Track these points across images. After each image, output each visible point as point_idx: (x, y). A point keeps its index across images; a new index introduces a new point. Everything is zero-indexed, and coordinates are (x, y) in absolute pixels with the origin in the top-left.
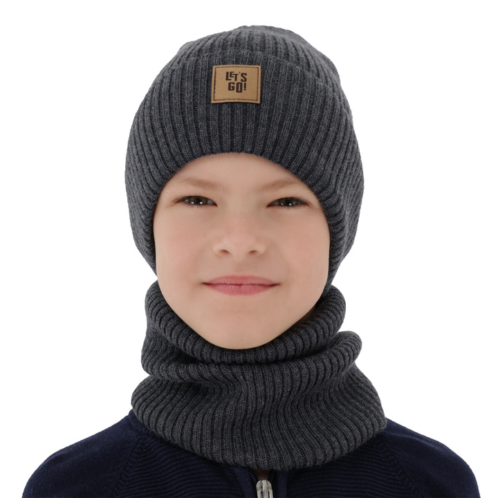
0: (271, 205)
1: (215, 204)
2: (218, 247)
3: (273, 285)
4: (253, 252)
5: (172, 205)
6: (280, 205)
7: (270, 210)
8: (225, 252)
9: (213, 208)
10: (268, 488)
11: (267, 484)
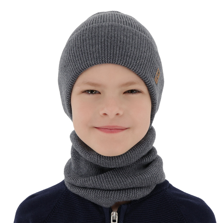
0: (125, 93)
1: (100, 93)
2: (102, 112)
3: (126, 129)
4: (118, 114)
5: (80, 94)
6: (129, 93)
7: (124, 95)
8: (105, 114)
9: (99, 95)
10: (116, 215)
11: (116, 213)
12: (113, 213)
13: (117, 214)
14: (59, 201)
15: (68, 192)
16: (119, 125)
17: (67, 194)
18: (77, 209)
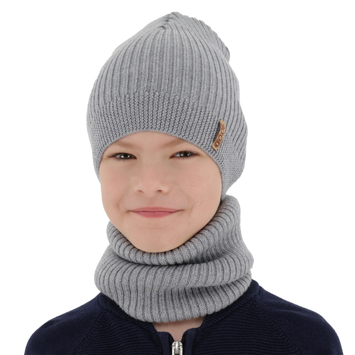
0: (172, 156)
2: (136, 189)
3: (178, 211)
4: (160, 191)
5: (107, 159)
8: (141, 191)
10: (179, 346)
11: (179, 344)
12: (175, 344)
13: (181, 344)
14: (92, 331)
15: (105, 317)
16: (164, 206)
17: (104, 320)
18: (119, 343)
